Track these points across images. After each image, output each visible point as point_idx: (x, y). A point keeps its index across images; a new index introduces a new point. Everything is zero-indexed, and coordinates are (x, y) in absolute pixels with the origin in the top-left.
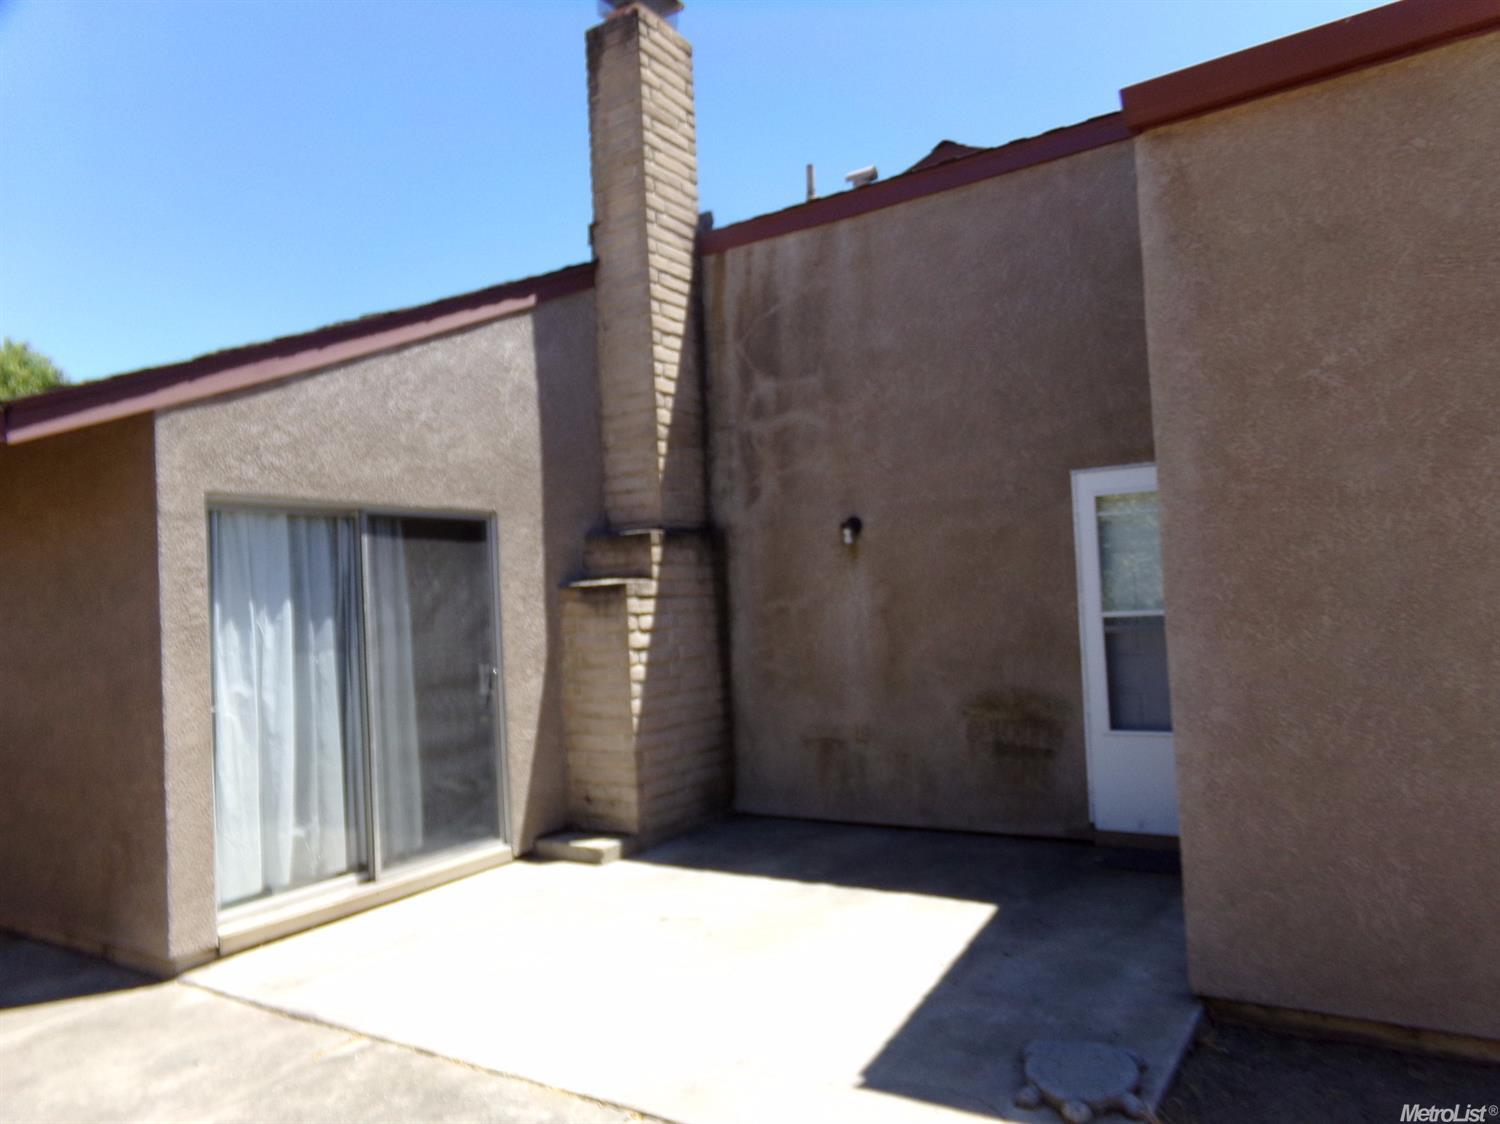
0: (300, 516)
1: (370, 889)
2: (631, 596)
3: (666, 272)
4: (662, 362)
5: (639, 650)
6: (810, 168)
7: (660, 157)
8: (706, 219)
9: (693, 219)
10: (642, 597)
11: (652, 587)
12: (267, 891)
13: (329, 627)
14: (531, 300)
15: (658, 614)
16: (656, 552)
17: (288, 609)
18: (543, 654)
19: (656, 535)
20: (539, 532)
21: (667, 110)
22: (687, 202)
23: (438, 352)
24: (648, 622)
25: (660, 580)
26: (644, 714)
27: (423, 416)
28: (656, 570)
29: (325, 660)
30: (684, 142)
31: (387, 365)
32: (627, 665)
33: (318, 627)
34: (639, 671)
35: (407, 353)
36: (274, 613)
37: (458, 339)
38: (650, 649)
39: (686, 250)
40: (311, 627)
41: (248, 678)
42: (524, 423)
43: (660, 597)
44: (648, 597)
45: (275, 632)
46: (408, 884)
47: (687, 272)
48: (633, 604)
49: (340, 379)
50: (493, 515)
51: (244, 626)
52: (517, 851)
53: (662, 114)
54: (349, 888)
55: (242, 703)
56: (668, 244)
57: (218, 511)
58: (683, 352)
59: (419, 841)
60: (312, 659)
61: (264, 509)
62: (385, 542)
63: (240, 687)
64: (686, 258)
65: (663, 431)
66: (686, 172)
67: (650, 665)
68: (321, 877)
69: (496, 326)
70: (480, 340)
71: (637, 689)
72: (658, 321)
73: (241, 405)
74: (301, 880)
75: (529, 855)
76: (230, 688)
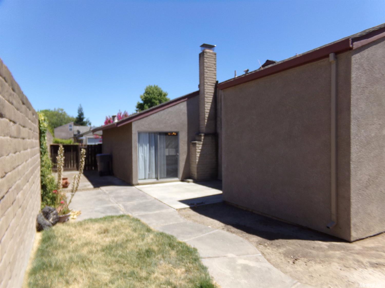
0: (150, 133)
1: (157, 181)
2: (197, 144)
3: (208, 92)
4: (207, 107)
5: (198, 152)
6: (235, 71)
7: (208, 74)
8: (217, 82)
9: (215, 82)
10: (199, 144)
11: (202, 143)
12: (145, 179)
13: (154, 147)
14: (186, 99)
15: (202, 147)
16: (203, 138)
17: (148, 145)
18: (186, 152)
19: (203, 134)
20: (186, 134)
21: (210, 65)
22: (214, 80)
23: (170, 109)
24: (200, 148)
25: (203, 142)
26: (199, 162)
27: (167, 118)
28: (202, 140)
29: (153, 151)
30: (214, 70)
31: (162, 112)
32: (196, 154)
33: (152, 147)
34: (198, 155)
35: (165, 110)
36: (146, 145)
37: (173, 107)
38: (201, 152)
39: (213, 88)
40: (151, 147)
41: (143, 153)
42: (185, 118)
43: (203, 145)
44: (201, 144)
45: (146, 148)
46: (162, 182)
47: (213, 91)
48: (197, 145)
49: (155, 115)
50: (179, 132)
51: (142, 147)
52: (180, 180)
53: (209, 66)
54: (155, 180)
55: (142, 156)
56: (209, 87)
57: (139, 133)
58: (211, 105)
59: (165, 176)
60: (151, 151)
61: (145, 133)
62: (162, 136)
63: (142, 154)
64: (213, 89)
65: (206, 118)
66: (214, 75)
67: (200, 155)
68: (152, 178)
69: (180, 104)
70: (177, 107)
71: (197, 158)
72: (206, 100)
73: (142, 120)
74: (149, 178)
75: (182, 180)
76: (141, 154)
